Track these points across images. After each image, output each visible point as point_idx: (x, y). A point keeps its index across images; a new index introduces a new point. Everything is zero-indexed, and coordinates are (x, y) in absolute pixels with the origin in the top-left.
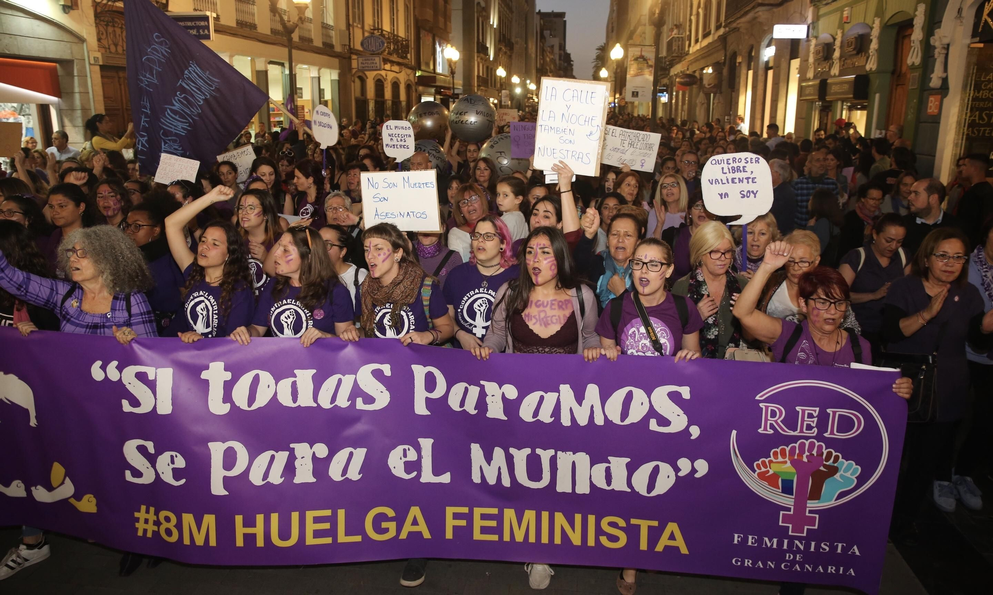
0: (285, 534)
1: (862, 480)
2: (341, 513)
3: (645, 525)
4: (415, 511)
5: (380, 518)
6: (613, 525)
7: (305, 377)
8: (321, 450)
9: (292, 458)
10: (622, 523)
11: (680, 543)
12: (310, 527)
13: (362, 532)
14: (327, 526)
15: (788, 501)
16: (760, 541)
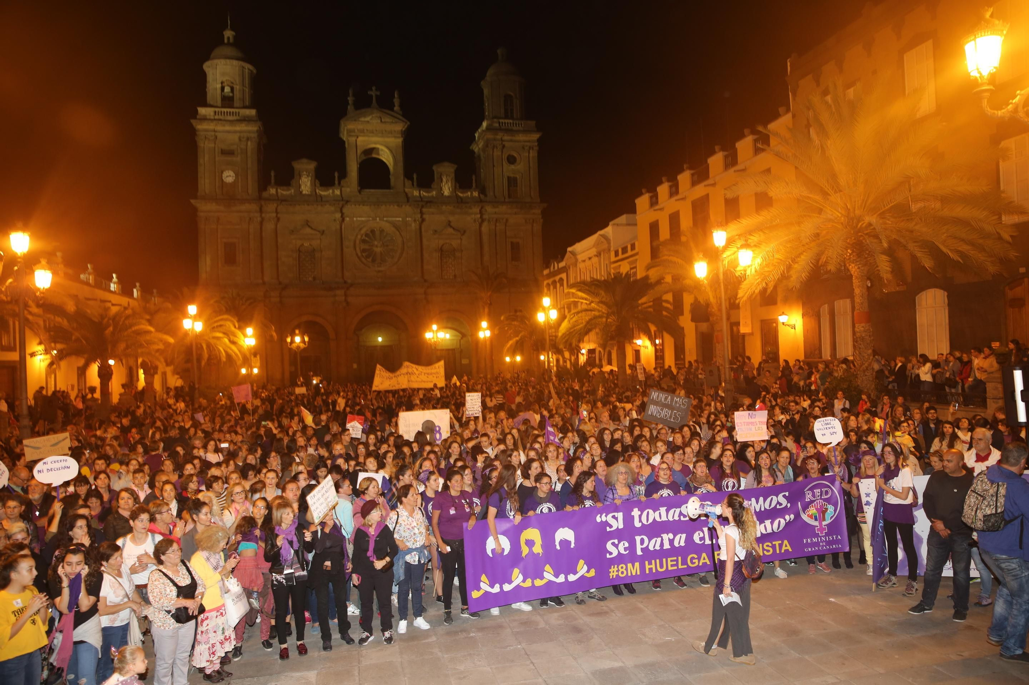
0: (661, 567)
1: (835, 511)
2: (680, 558)
3: (777, 543)
4: (704, 555)
5: (692, 558)
6: (768, 546)
7: (663, 510)
8: (671, 536)
9: (662, 540)
10: (770, 545)
11: (789, 548)
12: (670, 563)
13: (687, 564)
14: (675, 563)
15: (816, 523)
16: (812, 540)
